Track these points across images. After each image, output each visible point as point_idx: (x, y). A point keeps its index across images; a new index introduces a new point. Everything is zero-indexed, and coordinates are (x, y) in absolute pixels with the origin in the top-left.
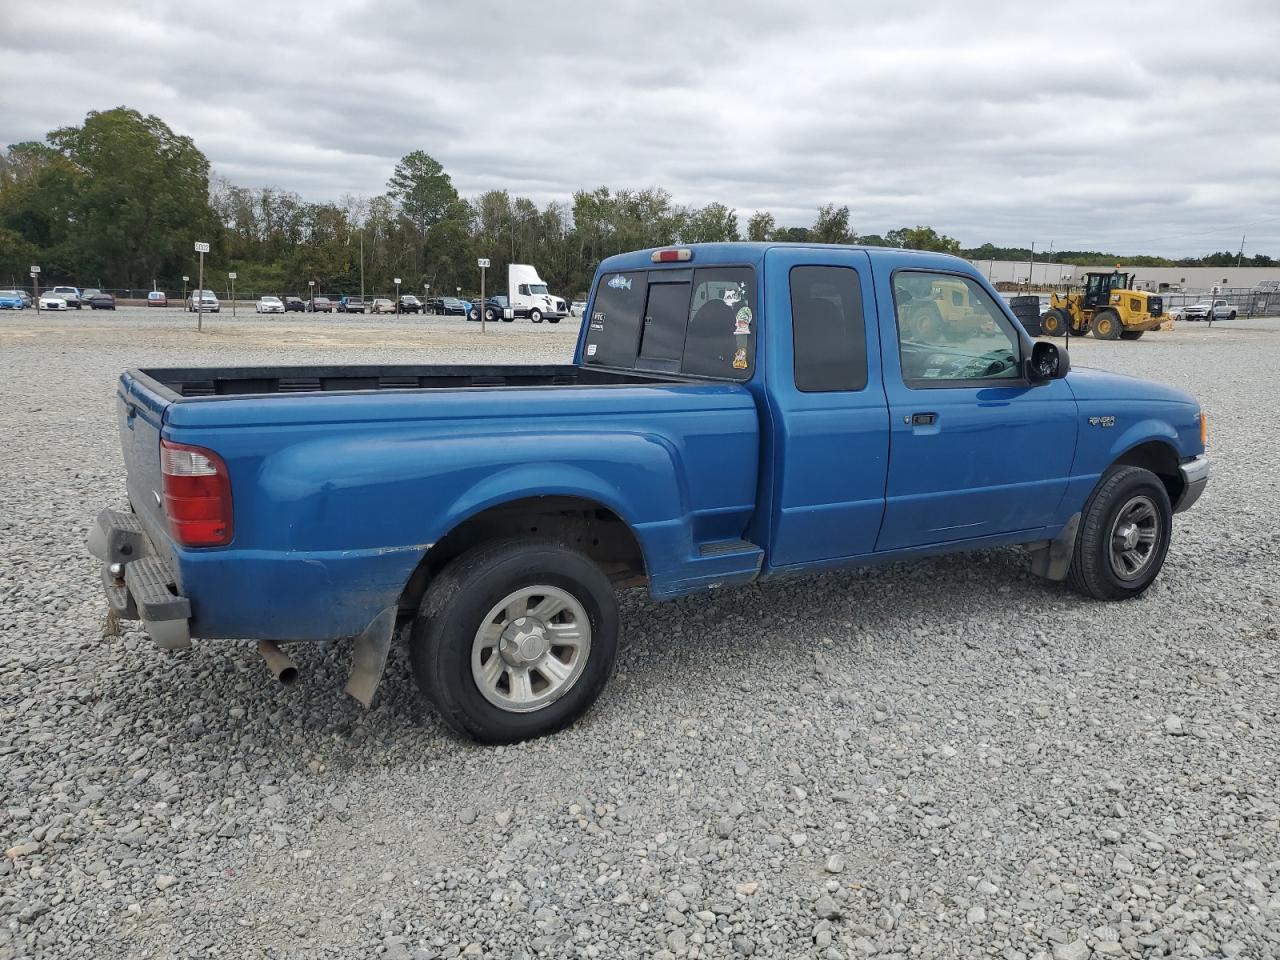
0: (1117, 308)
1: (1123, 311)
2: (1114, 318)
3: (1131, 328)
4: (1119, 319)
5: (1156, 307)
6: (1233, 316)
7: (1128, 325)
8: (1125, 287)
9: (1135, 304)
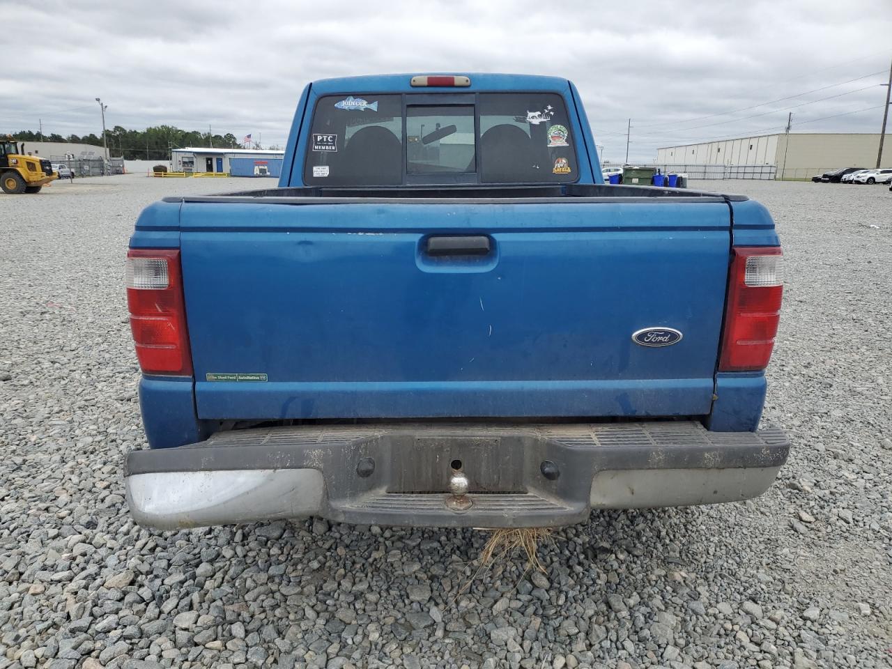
0: (18, 169)
1: (23, 171)
2: (17, 177)
3: (33, 184)
4: (21, 177)
5: (47, 168)
6: (73, 176)
7: (30, 182)
8: (17, 153)
9: (31, 166)
